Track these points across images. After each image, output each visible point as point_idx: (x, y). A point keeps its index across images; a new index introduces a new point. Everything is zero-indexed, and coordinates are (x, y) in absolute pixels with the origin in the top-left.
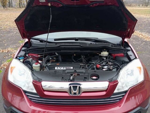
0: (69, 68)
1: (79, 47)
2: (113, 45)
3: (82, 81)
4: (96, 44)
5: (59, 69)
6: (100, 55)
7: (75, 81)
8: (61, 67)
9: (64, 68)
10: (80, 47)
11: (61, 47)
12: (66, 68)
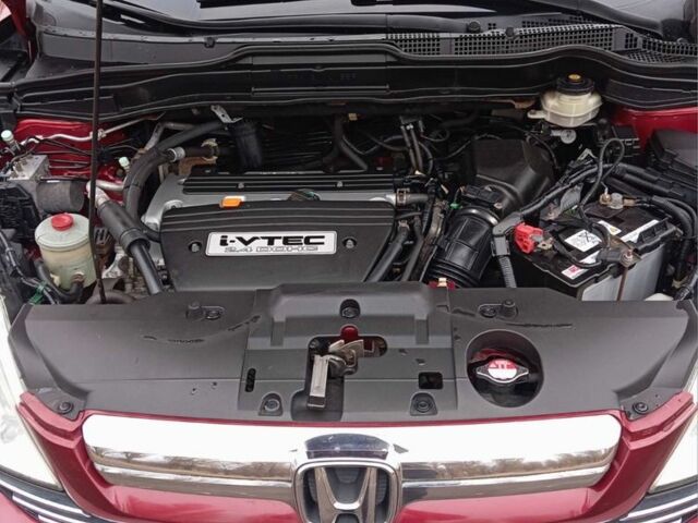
0: (307, 240)
1: (381, 59)
2: (635, 34)
3: (406, 416)
4: (509, 31)
5: (238, 249)
6: (539, 115)
7: (346, 416)
8: (247, 236)
9: (271, 241)
10: (390, 59)
11: (249, 61)
12: (286, 241)
